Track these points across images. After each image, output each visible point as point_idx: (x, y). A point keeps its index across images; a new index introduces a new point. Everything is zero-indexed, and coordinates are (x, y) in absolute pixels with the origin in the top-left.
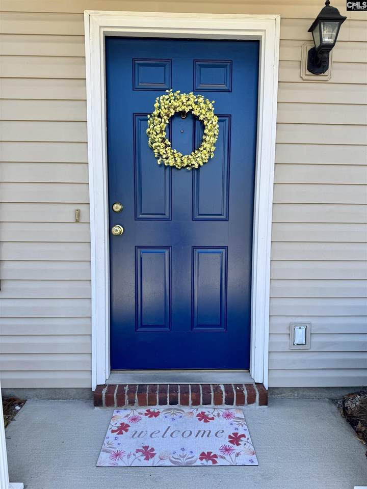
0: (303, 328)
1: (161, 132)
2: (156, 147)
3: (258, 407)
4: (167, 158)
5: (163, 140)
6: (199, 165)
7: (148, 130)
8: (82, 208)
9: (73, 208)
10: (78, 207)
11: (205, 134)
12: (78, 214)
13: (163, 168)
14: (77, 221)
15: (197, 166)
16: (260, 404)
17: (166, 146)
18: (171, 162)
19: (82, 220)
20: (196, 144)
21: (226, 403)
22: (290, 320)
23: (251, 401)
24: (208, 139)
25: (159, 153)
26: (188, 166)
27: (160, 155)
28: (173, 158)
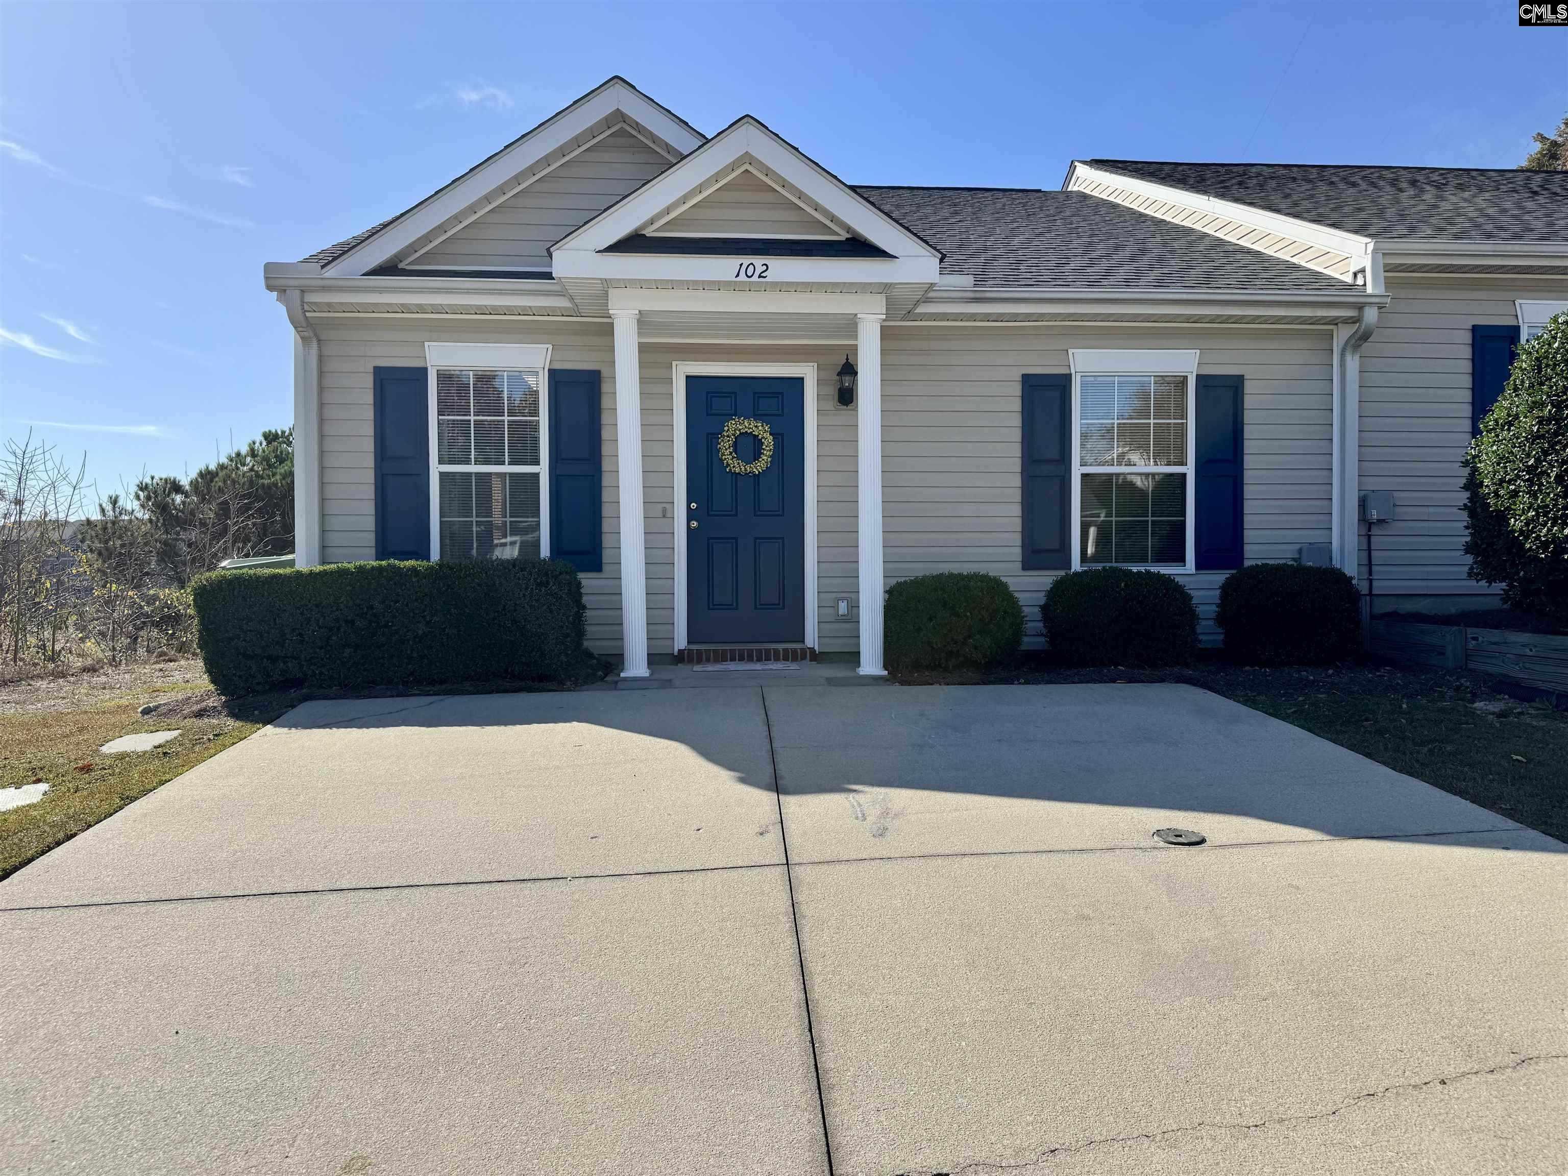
0: (845, 602)
1: (729, 447)
2: (725, 459)
3: (809, 663)
4: (734, 467)
5: (731, 453)
6: (759, 472)
7: (719, 446)
8: (668, 506)
9: (660, 506)
10: (664, 505)
11: (764, 449)
12: (664, 511)
13: (730, 474)
14: (664, 516)
15: (757, 472)
16: (811, 661)
17: (733, 457)
18: (737, 470)
19: (669, 515)
20: (757, 456)
21: (783, 660)
22: (834, 595)
23: (803, 658)
24: (765, 452)
25: (727, 463)
26: (750, 472)
27: (728, 465)
28: (737, 466)
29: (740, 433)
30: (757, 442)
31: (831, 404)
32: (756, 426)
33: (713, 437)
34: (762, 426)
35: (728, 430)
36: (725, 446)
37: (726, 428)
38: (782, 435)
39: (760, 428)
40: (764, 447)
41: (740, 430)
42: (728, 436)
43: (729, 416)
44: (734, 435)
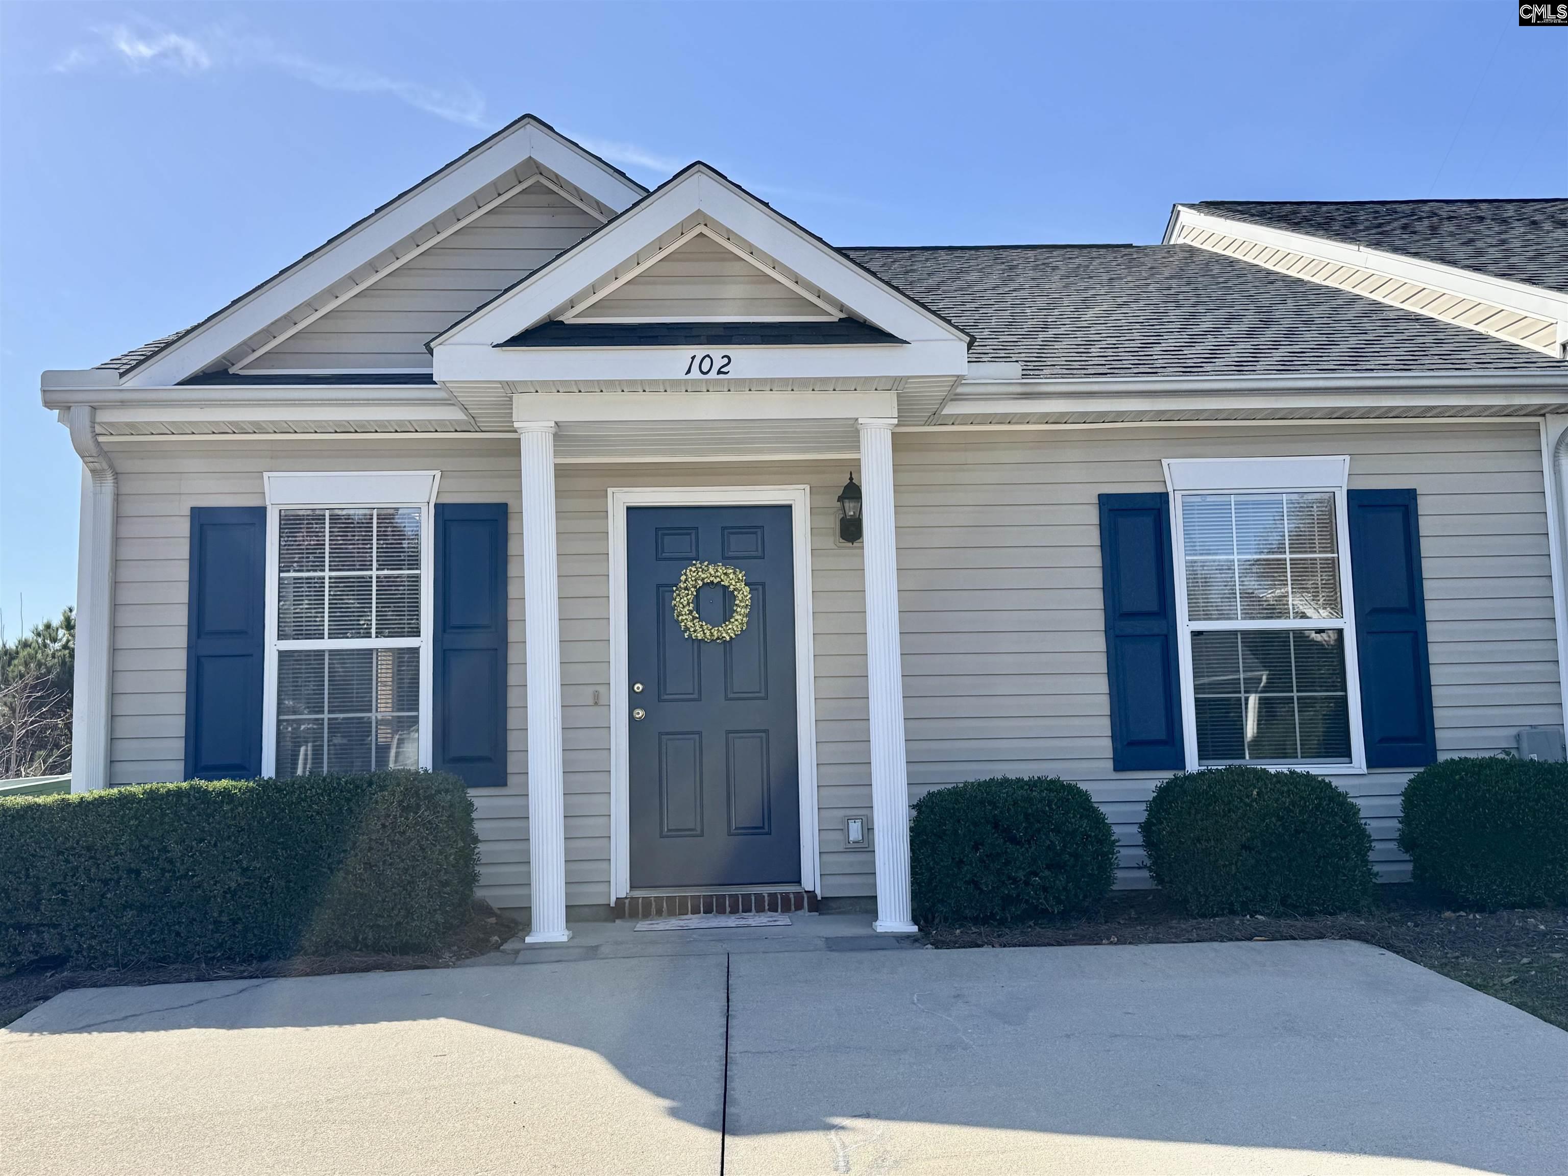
0: (859, 823)
1: (688, 604)
2: (683, 621)
3: (808, 914)
4: (695, 631)
5: (691, 612)
6: (731, 637)
7: (674, 602)
8: (601, 689)
9: (591, 689)
10: (598, 688)
11: (737, 605)
12: (596, 696)
13: (690, 641)
14: (596, 704)
15: (728, 638)
16: (810, 911)
17: (694, 618)
18: (700, 636)
19: (601, 702)
20: (727, 616)
21: (770, 910)
22: (841, 813)
23: (799, 907)
24: (739, 609)
25: (685, 625)
26: (718, 638)
27: (687, 629)
28: (700, 631)
29: (704, 584)
30: (728, 596)
31: (832, 541)
32: (725, 574)
33: (666, 589)
34: (734, 573)
35: (686, 580)
36: (683, 603)
37: (683, 578)
38: (763, 585)
39: (731, 576)
40: (737, 602)
41: (703, 579)
42: (686, 589)
43: (688, 561)
44: (695, 587)
